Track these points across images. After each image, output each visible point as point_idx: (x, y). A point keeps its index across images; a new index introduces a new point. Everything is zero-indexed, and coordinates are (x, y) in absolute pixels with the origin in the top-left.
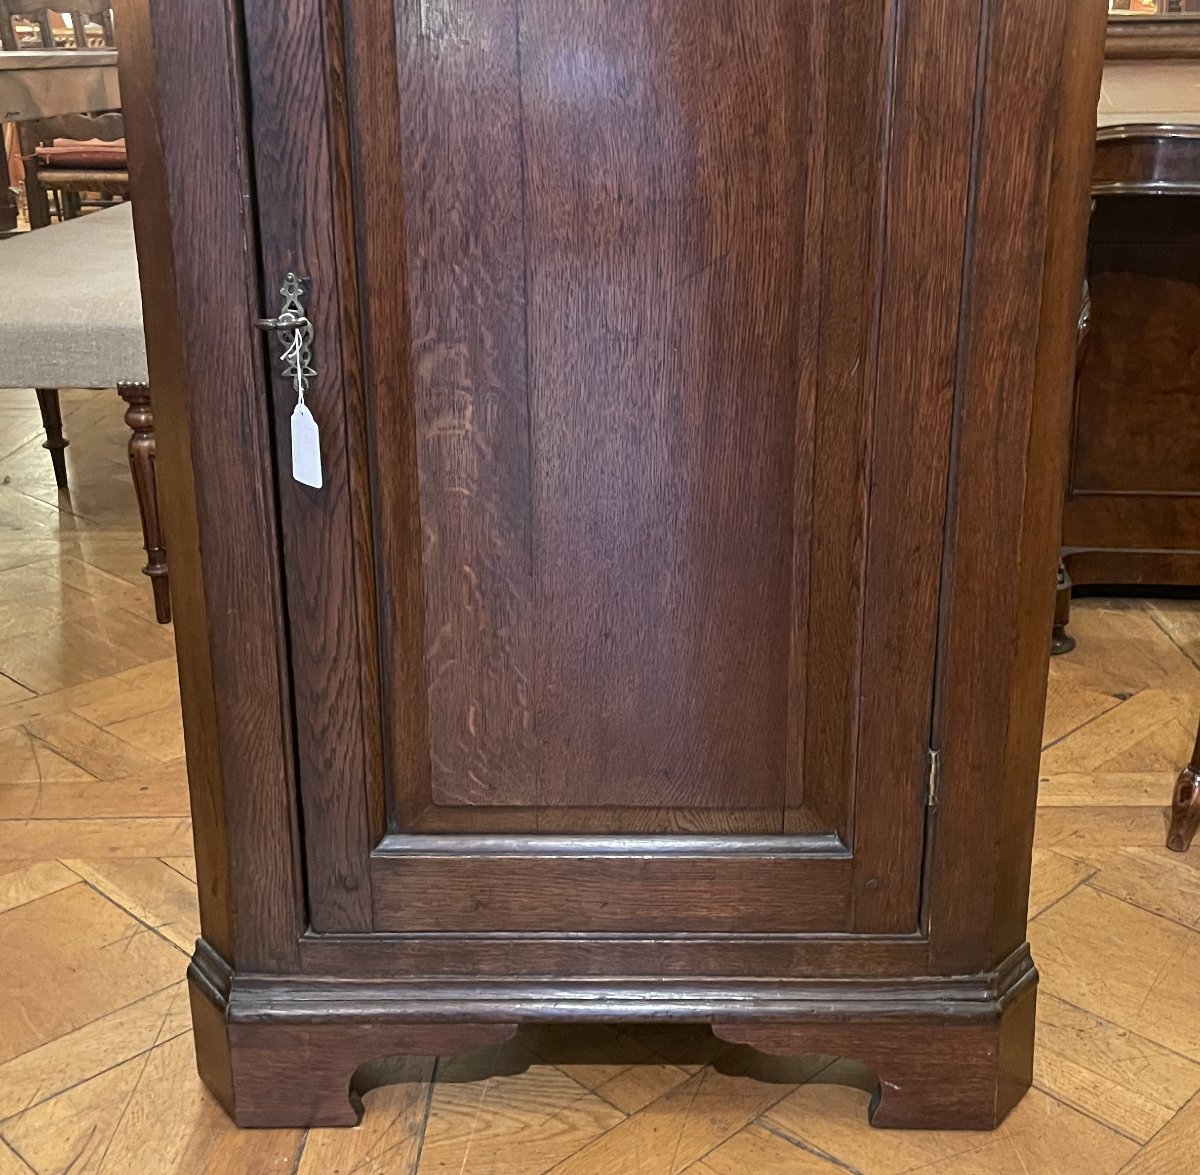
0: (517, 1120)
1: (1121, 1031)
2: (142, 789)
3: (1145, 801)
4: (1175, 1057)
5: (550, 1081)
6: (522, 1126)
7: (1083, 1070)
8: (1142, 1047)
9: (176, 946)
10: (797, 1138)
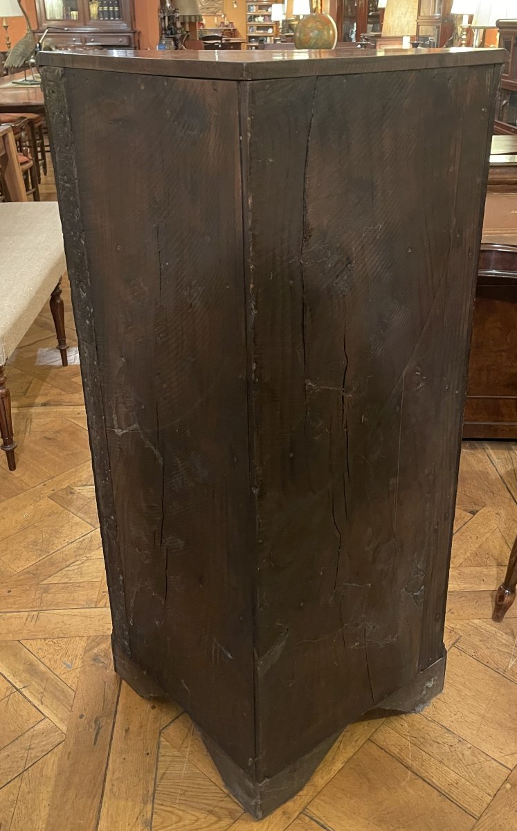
0: (194, 815)
1: (469, 746)
2: (9, 592)
3: (483, 587)
4: (493, 761)
5: (208, 789)
6: (195, 818)
7: (451, 772)
8: (479, 756)
9: (30, 702)
10: (322, 823)
